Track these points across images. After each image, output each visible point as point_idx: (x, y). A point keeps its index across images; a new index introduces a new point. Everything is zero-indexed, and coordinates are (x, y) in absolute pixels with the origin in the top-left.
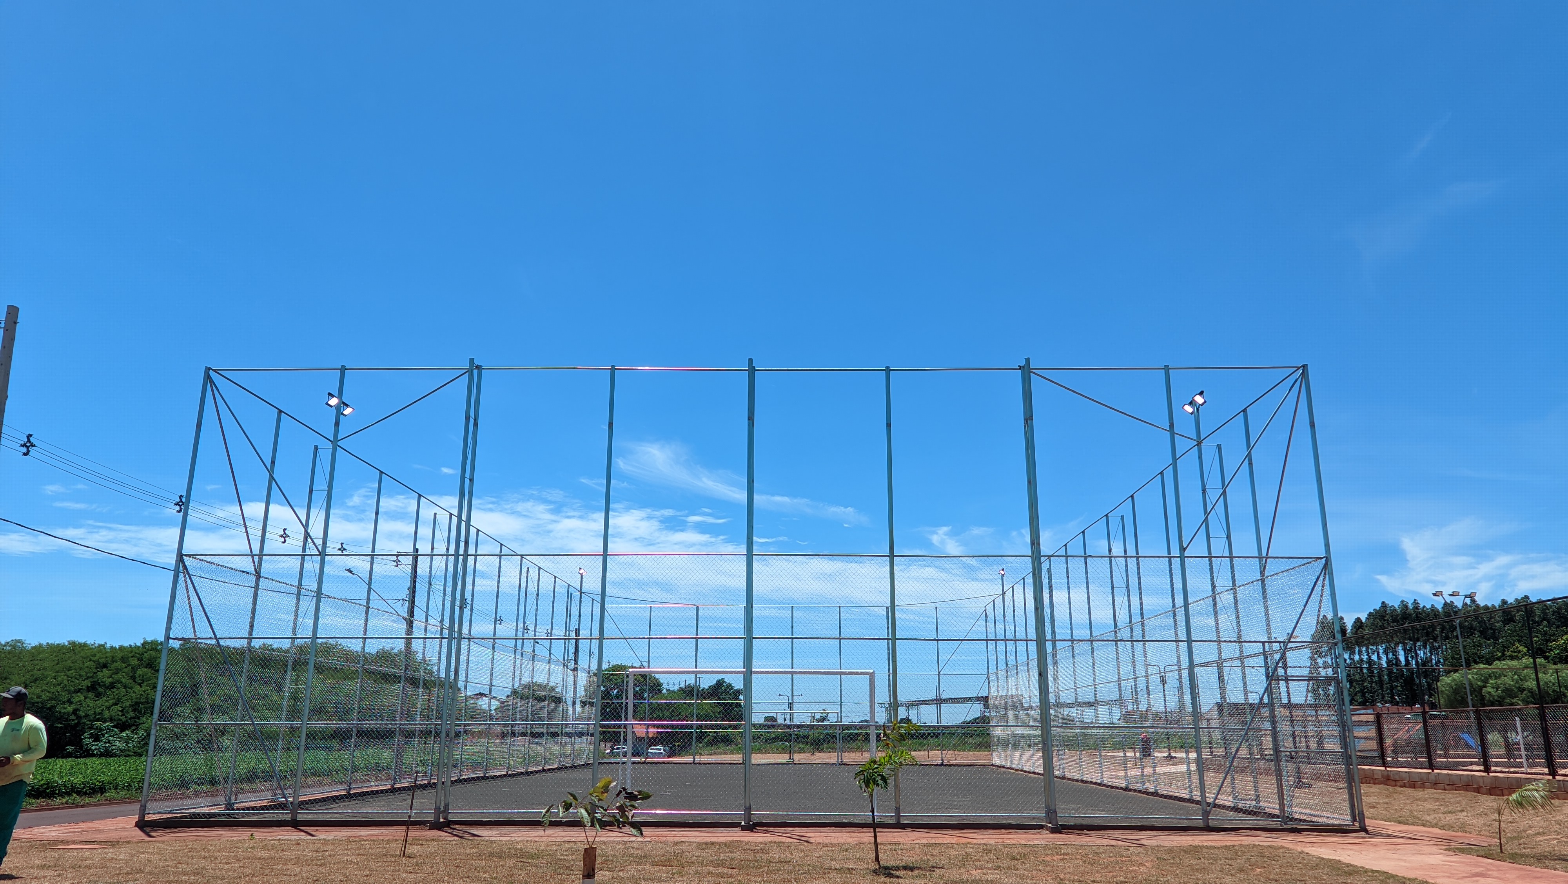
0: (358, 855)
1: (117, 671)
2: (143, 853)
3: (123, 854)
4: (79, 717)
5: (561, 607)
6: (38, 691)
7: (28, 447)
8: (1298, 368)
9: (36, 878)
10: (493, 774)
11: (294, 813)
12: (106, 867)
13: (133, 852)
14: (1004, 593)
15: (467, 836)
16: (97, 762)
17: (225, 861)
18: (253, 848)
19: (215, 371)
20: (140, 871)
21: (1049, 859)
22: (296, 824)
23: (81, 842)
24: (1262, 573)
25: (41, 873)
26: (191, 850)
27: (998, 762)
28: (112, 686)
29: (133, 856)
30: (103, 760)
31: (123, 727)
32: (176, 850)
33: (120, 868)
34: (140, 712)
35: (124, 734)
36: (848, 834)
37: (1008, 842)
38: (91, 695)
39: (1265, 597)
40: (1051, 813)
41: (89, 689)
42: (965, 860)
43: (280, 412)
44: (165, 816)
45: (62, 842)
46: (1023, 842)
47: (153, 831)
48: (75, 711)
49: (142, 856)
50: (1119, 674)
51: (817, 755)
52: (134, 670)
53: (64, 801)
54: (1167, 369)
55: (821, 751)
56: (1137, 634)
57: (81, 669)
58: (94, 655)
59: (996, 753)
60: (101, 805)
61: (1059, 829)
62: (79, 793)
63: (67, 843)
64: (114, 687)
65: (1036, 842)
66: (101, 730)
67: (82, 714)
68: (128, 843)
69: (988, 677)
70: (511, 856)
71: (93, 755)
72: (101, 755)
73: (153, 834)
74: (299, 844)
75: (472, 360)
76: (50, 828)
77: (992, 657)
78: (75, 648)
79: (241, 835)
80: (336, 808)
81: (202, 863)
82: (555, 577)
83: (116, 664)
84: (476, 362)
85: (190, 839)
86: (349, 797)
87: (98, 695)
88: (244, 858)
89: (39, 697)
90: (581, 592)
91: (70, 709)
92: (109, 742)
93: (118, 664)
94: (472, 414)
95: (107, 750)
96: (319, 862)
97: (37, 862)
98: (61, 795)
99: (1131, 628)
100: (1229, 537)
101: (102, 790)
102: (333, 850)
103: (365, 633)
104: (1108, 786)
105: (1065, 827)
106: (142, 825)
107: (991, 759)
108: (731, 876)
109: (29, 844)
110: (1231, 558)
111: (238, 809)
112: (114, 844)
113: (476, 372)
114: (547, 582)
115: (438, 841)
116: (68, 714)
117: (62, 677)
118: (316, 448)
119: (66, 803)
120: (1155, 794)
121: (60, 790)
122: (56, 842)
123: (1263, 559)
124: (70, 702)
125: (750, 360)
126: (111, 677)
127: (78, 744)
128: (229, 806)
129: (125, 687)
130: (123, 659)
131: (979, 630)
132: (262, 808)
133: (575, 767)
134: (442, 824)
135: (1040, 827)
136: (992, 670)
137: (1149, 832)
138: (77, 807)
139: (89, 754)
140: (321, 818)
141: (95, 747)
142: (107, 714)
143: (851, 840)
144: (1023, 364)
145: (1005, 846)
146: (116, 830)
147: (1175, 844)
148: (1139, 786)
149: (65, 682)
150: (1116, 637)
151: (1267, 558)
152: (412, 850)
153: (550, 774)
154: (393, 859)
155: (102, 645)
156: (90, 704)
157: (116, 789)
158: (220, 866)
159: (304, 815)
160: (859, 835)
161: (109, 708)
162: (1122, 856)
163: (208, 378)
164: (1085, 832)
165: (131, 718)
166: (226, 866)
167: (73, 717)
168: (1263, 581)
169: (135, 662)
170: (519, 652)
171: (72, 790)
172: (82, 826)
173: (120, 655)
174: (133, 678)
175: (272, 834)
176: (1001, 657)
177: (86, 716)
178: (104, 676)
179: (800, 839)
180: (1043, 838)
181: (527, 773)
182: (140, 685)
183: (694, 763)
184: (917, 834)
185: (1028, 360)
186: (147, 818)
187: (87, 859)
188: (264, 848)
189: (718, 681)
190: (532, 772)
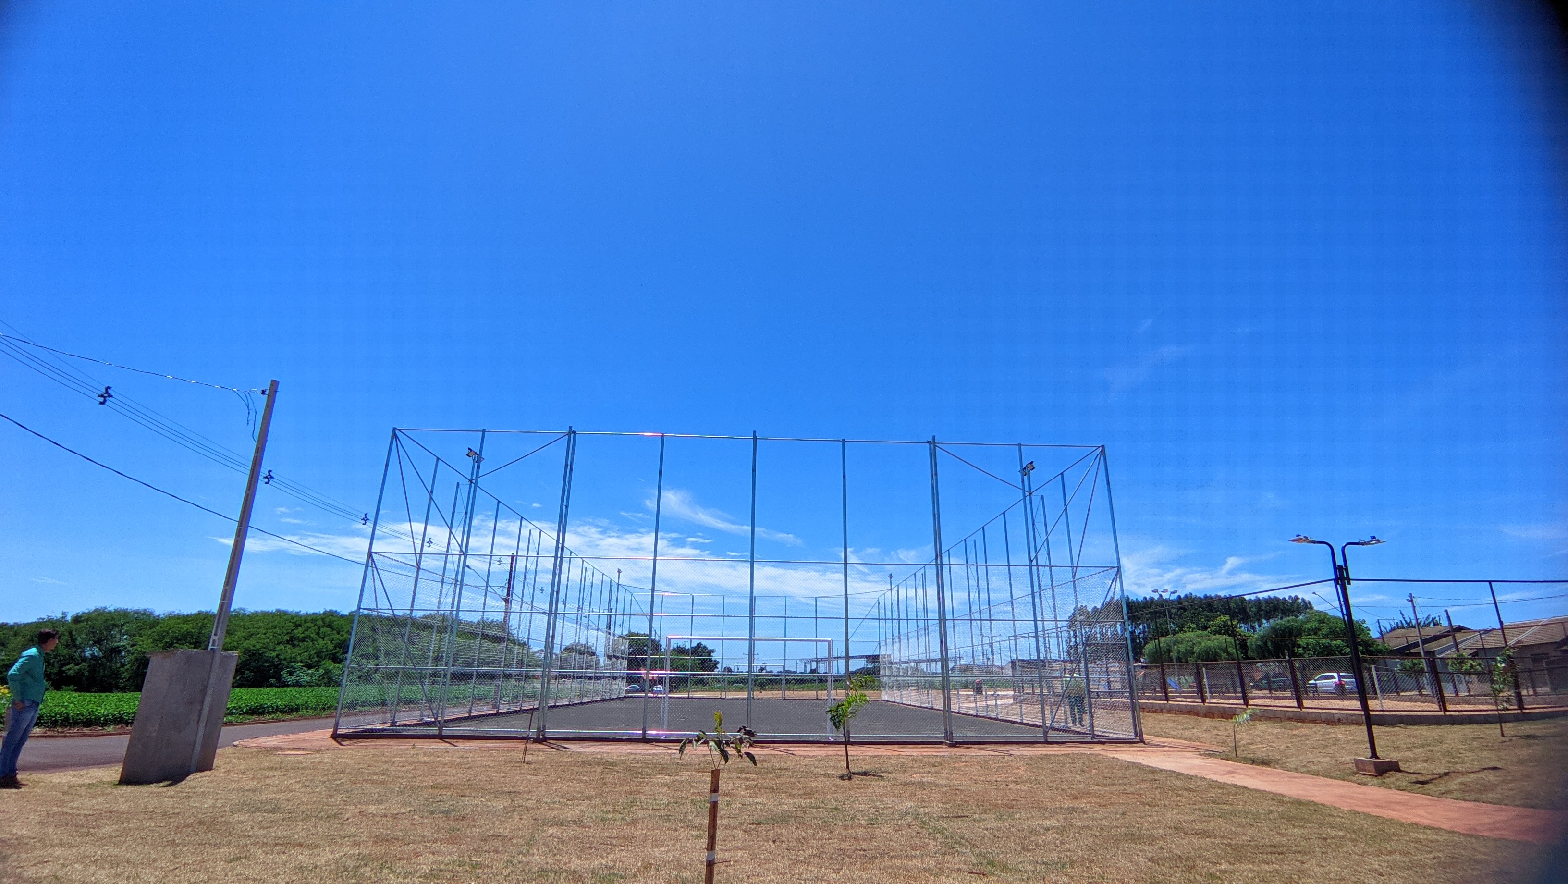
0: (493, 761)
1: (309, 628)
2: (340, 758)
3: (327, 758)
4: (280, 660)
5: (606, 595)
6: (254, 642)
7: (268, 479)
8: (1099, 447)
9: (268, 777)
10: (561, 704)
11: (440, 729)
12: (317, 769)
13: (333, 757)
14: (891, 589)
15: (561, 749)
16: (293, 691)
17: (401, 764)
18: (417, 754)
19: (399, 430)
20: (342, 772)
21: (957, 765)
22: (441, 737)
23: (294, 749)
24: (1074, 577)
25: (271, 774)
26: (374, 756)
27: (886, 698)
28: (303, 640)
29: (334, 759)
30: (296, 688)
31: (309, 667)
32: (364, 756)
33: (328, 770)
34: (321, 657)
35: (310, 671)
36: (818, 749)
37: (925, 753)
38: (288, 646)
39: (1075, 592)
40: (948, 735)
41: (288, 642)
42: (904, 768)
43: (438, 459)
44: (351, 731)
45: (281, 749)
46: (935, 754)
47: (343, 741)
48: (278, 656)
49: (340, 760)
50: (972, 642)
51: (764, 693)
52: (319, 628)
53: (271, 717)
54: (1020, 445)
55: (765, 690)
56: (986, 616)
57: (283, 627)
58: (293, 619)
59: (883, 692)
60: (296, 720)
61: (953, 745)
62: (282, 712)
63: (284, 749)
64: (304, 641)
65: (943, 754)
66: (294, 668)
67: (282, 657)
68: (328, 750)
69: (879, 643)
70: (598, 764)
71: (288, 686)
72: (293, 685)
73: (343, 743)
74: (448, 752)
75: (571, 427)
76: (270, 739)
77: (883, 631)
78: (280, 614)
79: (408, 744)
80: (465, 726)
81: (386, 766)
82: (603, 574)
83: (308, 624)
84: (573, 429)
85: (371, 747)
86: (470, 718)
87: (294, 646)
88: (414, 763)
89: (254, 646)
90: (618, 585)
91: (274, 654)
92: (299, 676)
93: (309, 624)
94: (569, 463)
95: (297, 681)
96: (467, 766)
97: (266, 765)
98: (269, 713)
99: (980, 612)
100: (1049, 554)
101: (297, 710)
102: (473, 757)
103: (484, 608)
104: (963, 714)
105: (957, 743)
106: (335, 736)
107: (880, 696)
108: (753, 780)
109: (256, 750)
110: (1051, 567)
111: (399, 726)
112: (318, 750)
113: (572, 435)
114: (598, 578)
115: (543, 751)
116: (273, 658)
117: (270, 634)
118: (458, 484)
119: (273, 719)
120: (997, 719)
121: (268, 710)
122: (276, 749)
123: (1074, 568)
124: (274, 651)
125: (755, 432)
126: (303, 633)
127: (278, 677)
128: (393, 724)
129: (313, 640)
130: (313, 621)
131: (875, 613)
132: (415, 725)
133: (611, 699)
134: (542, 739)
135: (941, 743)
136: (883, 638)
137: (1014, 745)
138: (280, 721)
139: (285, 685)
140: (456, 733)
141: (291, 679)
142: (299, 658)
143: (821, 753)
144: (930, 439)
145: (924, 756)
146: (317, 740)
147: (1031, 753)
148: (984, 714)
149: (271, 637)
150: (971, 617)
151: (1077, 567)
152: (529, 758)
153: (597, 705)
154: (518, 765)
155: (298, 612)
156: (288, 651)
157: (307, 708)
158: (399, 768)
159: (446, 731)
160: (825, 749)
161: (300, 655)
162: (1002, 762)
163: (394, 435)
164: (970, 746)
165: (316, 661)
166: (403, 769)
167: (276, 659)
168: (1074, 582)
169: (320, 623)
170: (579, 623)
171: (277, 710)
172: (293, 737)
173: (309, 618)
174: (318, 634)
175: (427, 744)
176: (889, 631)
177: (285, 659)
178: (299, 632)
179: (787, 752)
180: (945, 751)
181: (582, 704)
182: (323, 638)
183: (688, 698)
184: (864, 749)
185: (934, 437)
186: (340, 732)
187: (301, 762)
188: (425, 755)
189: (698, 645)
190: (585, 703)
